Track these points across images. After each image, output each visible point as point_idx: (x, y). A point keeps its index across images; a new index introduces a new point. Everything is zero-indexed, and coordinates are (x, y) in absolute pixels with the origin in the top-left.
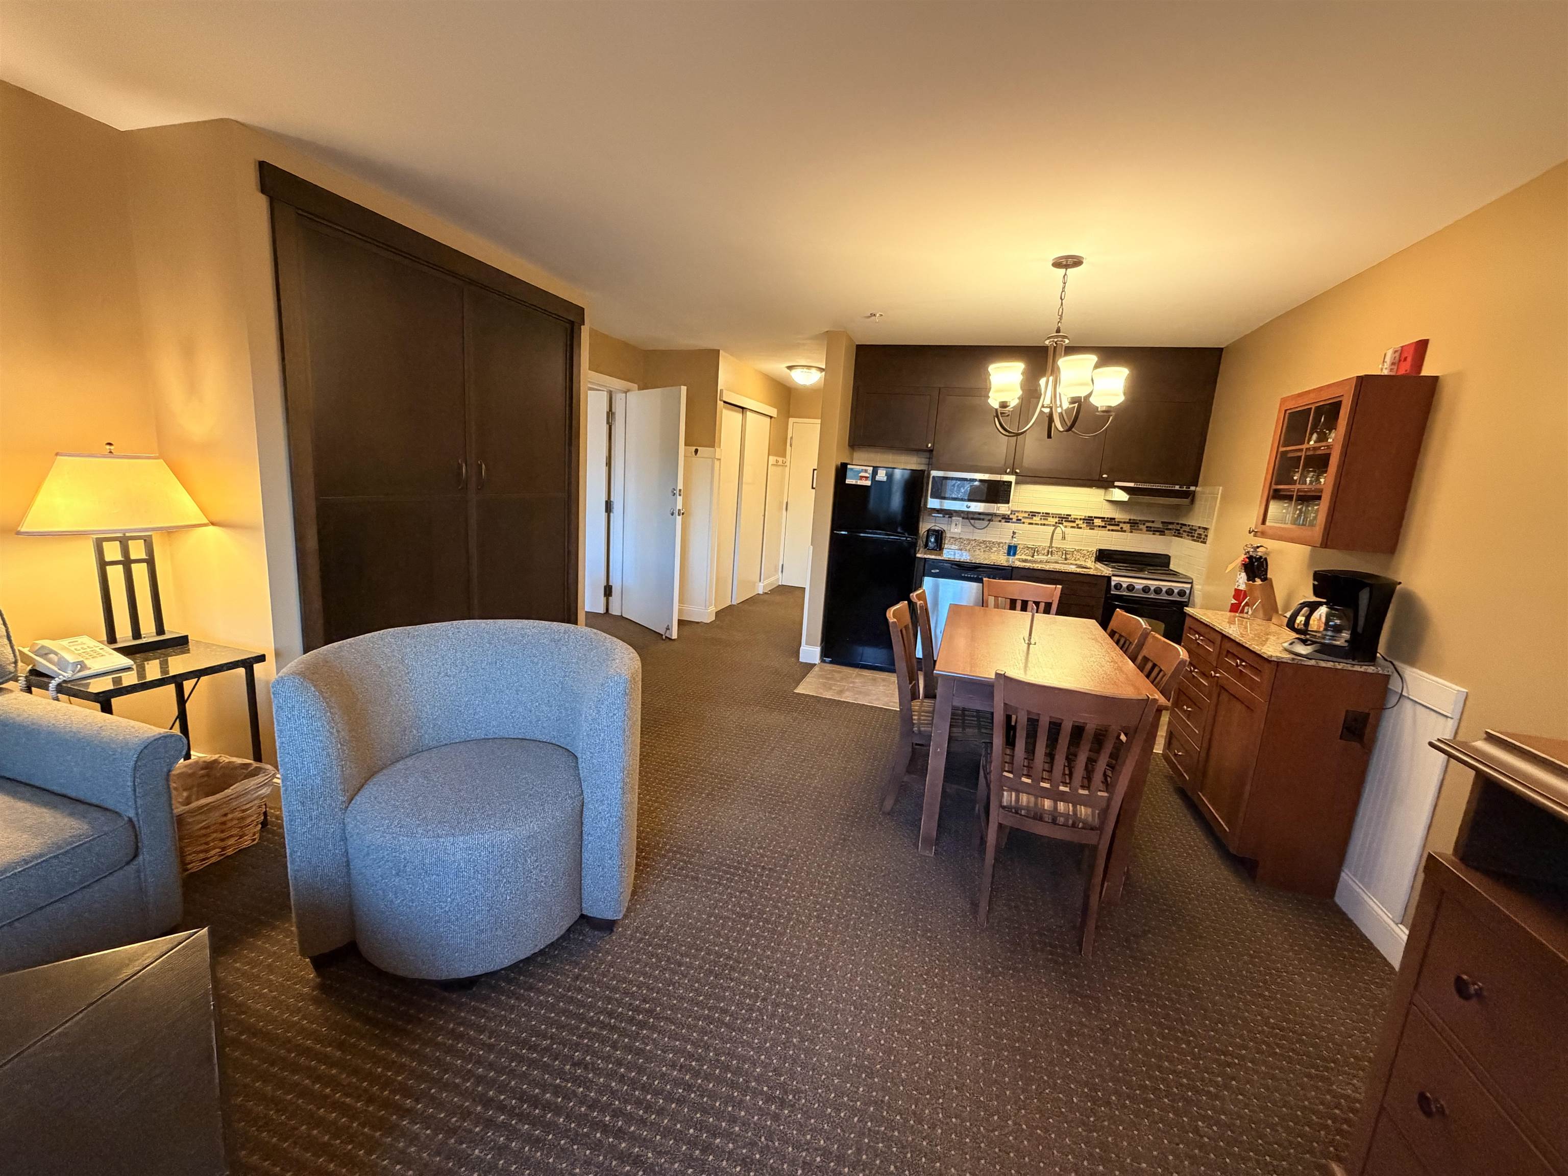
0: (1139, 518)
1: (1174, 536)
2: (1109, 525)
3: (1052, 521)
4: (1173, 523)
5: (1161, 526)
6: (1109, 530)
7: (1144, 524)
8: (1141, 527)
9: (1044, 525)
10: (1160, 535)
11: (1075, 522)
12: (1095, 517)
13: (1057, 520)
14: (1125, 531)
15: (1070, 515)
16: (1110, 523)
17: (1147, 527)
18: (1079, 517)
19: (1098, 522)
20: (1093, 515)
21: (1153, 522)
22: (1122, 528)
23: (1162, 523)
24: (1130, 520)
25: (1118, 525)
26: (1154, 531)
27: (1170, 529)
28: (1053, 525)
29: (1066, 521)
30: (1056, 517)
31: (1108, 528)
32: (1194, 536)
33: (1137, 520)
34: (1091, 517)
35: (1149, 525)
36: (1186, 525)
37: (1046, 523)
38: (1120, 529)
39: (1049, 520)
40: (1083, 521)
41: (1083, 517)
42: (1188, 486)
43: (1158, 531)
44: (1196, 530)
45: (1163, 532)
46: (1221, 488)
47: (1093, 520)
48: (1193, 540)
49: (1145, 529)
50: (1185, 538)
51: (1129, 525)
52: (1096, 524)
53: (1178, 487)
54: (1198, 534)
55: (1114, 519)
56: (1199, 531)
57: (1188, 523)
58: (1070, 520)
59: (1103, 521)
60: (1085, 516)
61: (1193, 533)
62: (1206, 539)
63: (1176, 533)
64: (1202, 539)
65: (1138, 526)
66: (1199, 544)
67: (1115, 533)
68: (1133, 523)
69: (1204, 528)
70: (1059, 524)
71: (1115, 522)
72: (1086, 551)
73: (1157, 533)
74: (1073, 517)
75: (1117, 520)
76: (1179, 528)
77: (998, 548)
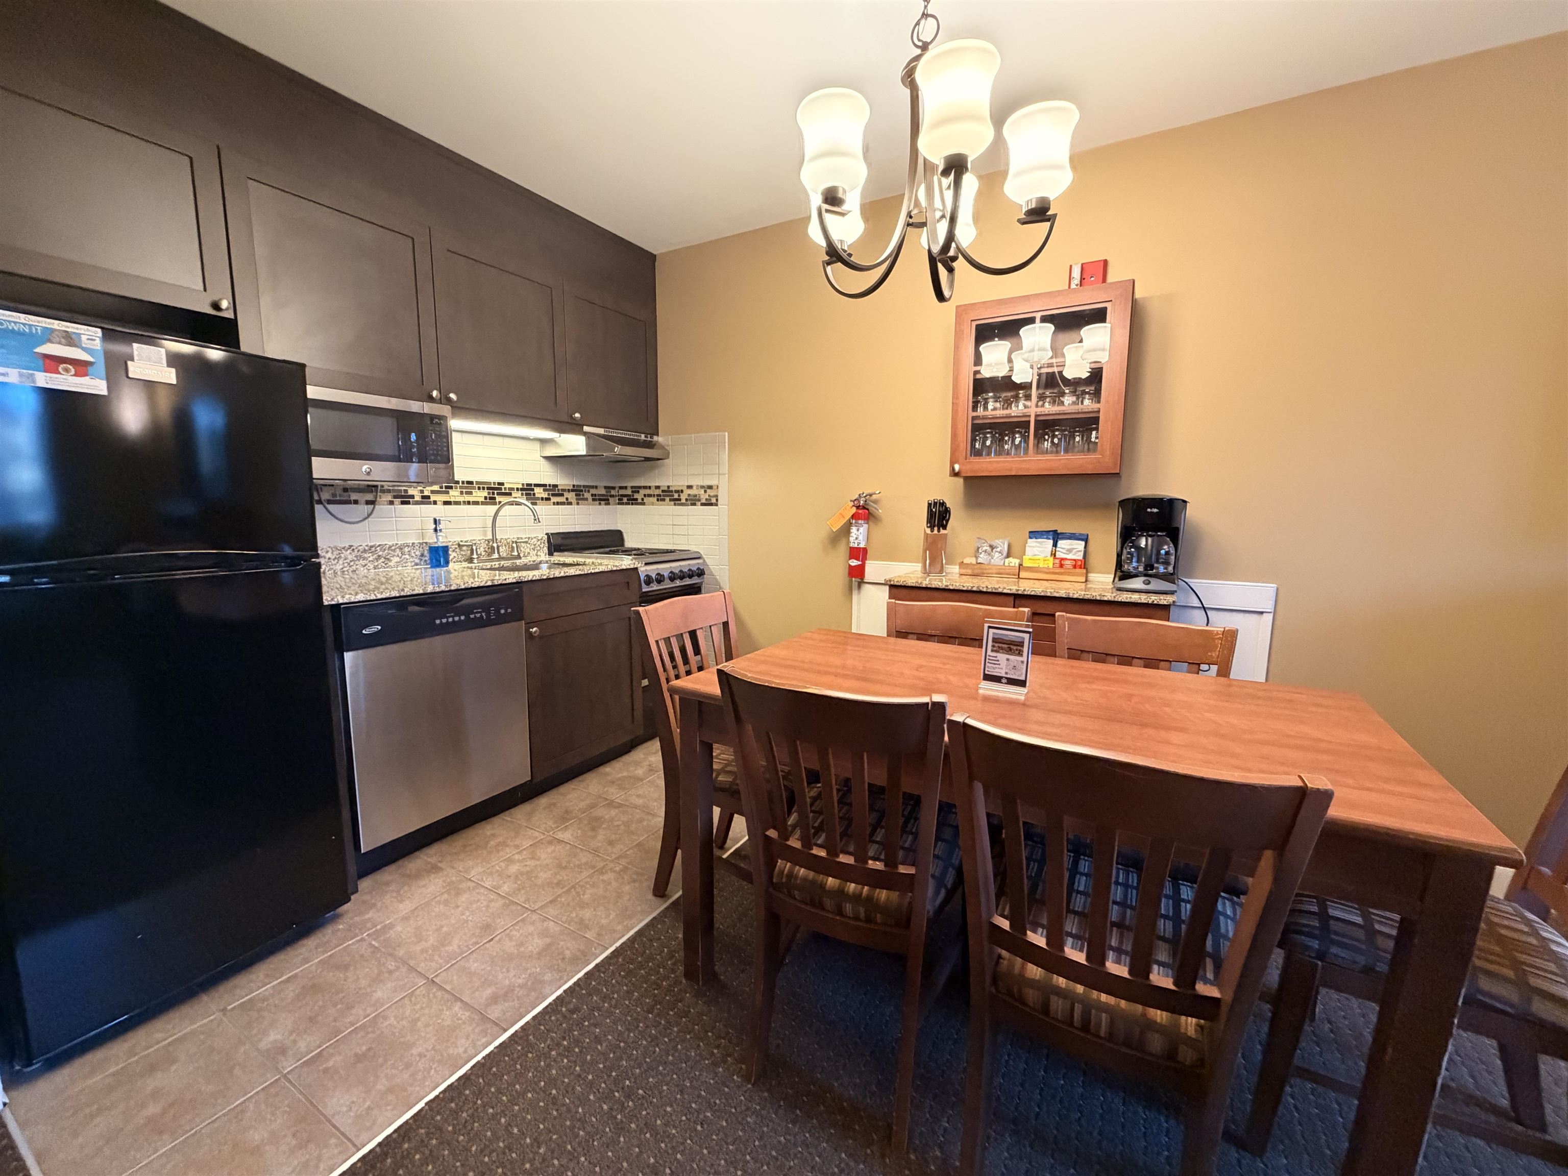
0: (582, 483)
1: (619, 504)
2: (553, 495)
3: (480, 495)
4: (614, 488)
5: (603, 492)
6: (554, 504)
7: (589, 491)
8: (587, 495)
9: (469, 503)
10: (606, 504)
11: (510, 494)
12: (537, 485)
13: (485, 493)
14: (570, 504)
15: (502, 484)
16: (553, 491)
17: (592, 495)
18: (515, 486)
19: (539, 492)
20: (533, 482)
21: (596, 487)
22: (567, 499)
23: (605, 487)
24: (574, 486)
25: (562, 495)
26: (600, 500)
27: (613, 496)
28: (483, 503)
29: (498, 494)
30: (484, 488)
31: (552, 501)
32: (680, 500)
33: (580, 486)
34: (531, 485)
35: (593, 491)
36: (650, 487)
37: (471, 500)
38: (565, 501)
39: (474, 494)
40: (520, 492)
41: (520, 486)
42: (652, 435)
43: (604, 499)
44: (682, 491)
45: (608, 500)
46: (727, 434)
47: (533, 490)
48: (679, 505)
49: (590, 498)
50: (653, 504)
51: (574, 493)
52: (537, 496)
53: (643, 436)
54: (689, 495)
55: (556, 486)
56: (692, 492)
57: (653, 484)
58: (503, 491)
59: (544, 490)
60: (523, 485)
61: (673, 496)
62: (717, 500)
63: (622, 500)
64: (704, 501)
65: (583, 495)
66: (699, 508)
67: (560, 506)
68: (578, 491)
69: (702, 487)
70: (491, 500)
71: (558, 490)
72: (534, 540)
73: (603, 503)
74: (507, 486)
75: (560, 488)
76: (629, 492)
77: (407, 557)
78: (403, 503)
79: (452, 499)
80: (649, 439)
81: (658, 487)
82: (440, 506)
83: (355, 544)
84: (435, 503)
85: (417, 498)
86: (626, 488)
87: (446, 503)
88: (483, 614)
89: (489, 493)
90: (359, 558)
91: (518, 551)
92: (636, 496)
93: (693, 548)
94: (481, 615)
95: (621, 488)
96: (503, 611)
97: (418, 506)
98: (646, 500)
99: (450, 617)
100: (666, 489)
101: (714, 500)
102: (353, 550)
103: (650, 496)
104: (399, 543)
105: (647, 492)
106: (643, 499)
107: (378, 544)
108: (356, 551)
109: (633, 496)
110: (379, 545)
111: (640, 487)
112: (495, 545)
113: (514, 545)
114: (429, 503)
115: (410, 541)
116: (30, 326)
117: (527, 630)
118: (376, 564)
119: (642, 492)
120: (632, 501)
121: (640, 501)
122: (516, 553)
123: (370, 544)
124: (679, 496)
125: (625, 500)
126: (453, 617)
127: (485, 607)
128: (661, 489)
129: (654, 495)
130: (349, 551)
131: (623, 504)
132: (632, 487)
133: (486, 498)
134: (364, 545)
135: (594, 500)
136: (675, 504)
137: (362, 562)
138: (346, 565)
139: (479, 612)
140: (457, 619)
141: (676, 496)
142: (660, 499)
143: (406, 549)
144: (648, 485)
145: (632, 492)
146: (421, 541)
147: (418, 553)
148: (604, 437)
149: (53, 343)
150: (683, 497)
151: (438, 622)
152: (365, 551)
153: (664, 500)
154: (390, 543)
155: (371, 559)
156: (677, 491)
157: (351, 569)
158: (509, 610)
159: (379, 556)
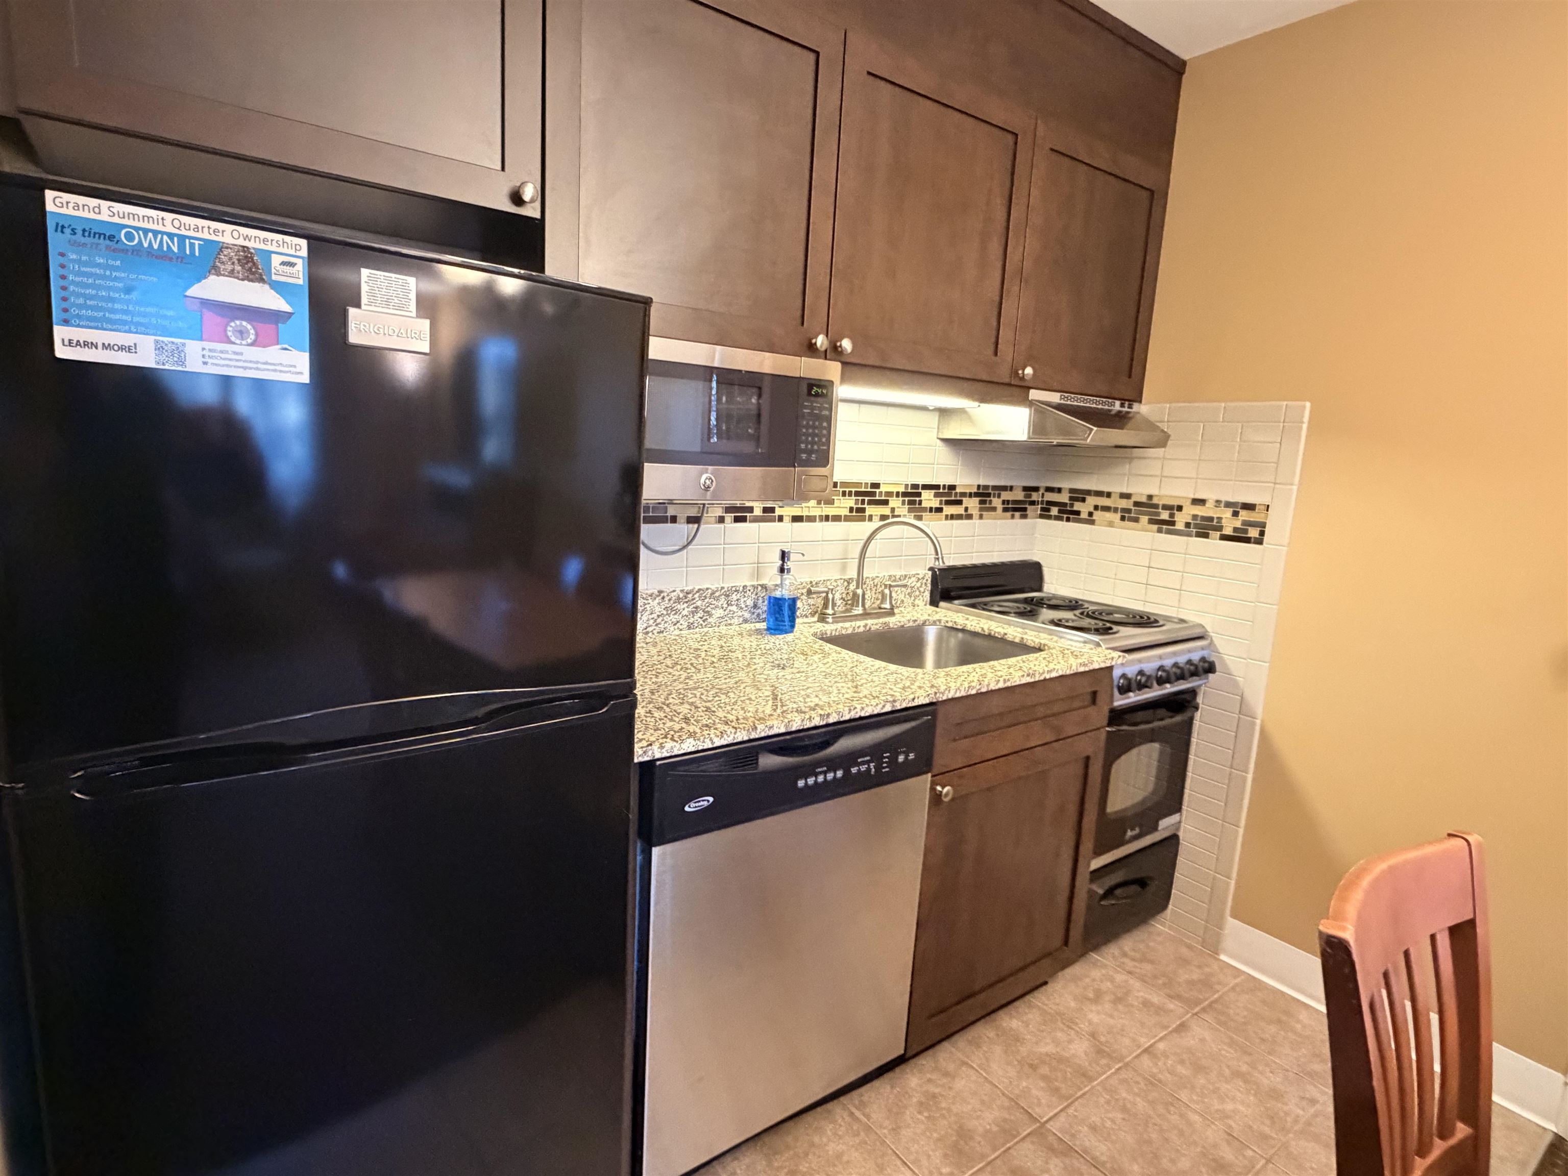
0: (991, 483)
1: (1041, 516)
2: (948, 503)
3: (844, 505)
4: (1036, 489)
5: (1019, 495)
6: (947, 517)
7: (999, 496)
8: (996, 502)
9: (827, 518)
10: (1022, 517)
11: (886, 503)
12: (926, 487)
13: (851, 502)
14: (969, 517)
15: (876, 485)
16: (947, 497)
17: (1004, 502)
18: (894, 489)
19: (928, 499)
20: (921, 482)
21: (1011, 488)
22: (966, 509)
23: (1025, 489)
24: (979, 486)
25: (959, 503)
26: (1015, 510)
27: (1033, 503)
28: (847, 519)
29: (870, 502)
30: (850, 494)
31: (944, 513)
32: (1173, 523)
33: (986, 487)
34: (915, 486)
35: (1006, 496)
36: (1109, 495)
37: (830, 514)
38: (963, 513)
39: (837, 503)
40: (901, 499)
41: (902, 489)
42: (1131, 401)
43: (1017, 509)
44: (1180, 508)
45: (1025, 509)
46: (1308, 404)
47: (919, 495)
48: (1169, 532)
49: (1000, 507)
50: (1111, 524)
51: (978, 499)
52: (924, 505)
53: (1118, 403)
54: (1195, 517)
55: (952, 487)
56: (1200, 511)
57: (1117, 488)
58: (877, 498)
59: (936, 495)
60: (907, 486)
61: (1158, 514)
62: (1262, 533)
63: (1048, 510)
64: (1228, 531)
65: (991, 502)
66: (1214, 543)
67: (955, 522)
68: (983, 494)
69: (1228, 505)
70: (858, 514)
71: (956, 493)
72: (913, 579)
73: (1017, 514)
74: (883, 489)
75: (958, 490)
76: (1064, 498)
77: (734, 608)
78: (737, 520)
79: (805, 513)
80: (1126, 409)
81: (1127, 496)
82: (787, 524)
83: (667, 588)
84: (781, 519)
85: (758, 512)
86: (1059, 490)
87: (797, 519)
88: (872, 765)
89: (857, 502)
90: (671, 610)
91: (891, 603)
92: (1077, 506)
93: (1192, 617)
94: (869, 769)
95: (1049, 489)
96: (901, 758)
97: (756, 525)
98: (1097, 515)
99: (821, 773)
100: (1144, 499)
101: (1253, 533)
102: (663, 598)
103: (1107, 509)
104: (726, 586)
105: (1103, 501)
106: (1091, 514)
107: (697, 588)
108: (666, 599)
109: (1072, 505)
110: (699, 590)
111: (1089, 492)
112: (860, 591)
113: (887, 591)
114: (772, 520)
115: (740, 584)
116: (182, 238)
117: (933, 789)
118: (691, 621)
119: (1091, 501)
120: (1068, 513)
121: (1084, 515)
122: (888, 606)
123: (686, 589)
124: (1172, 515)
125: (1054, 511)
126: (825, 773)
127: (875, 751)
128: (1134, 499)
129: (1116, 510)
130: (657, 601)
131: (1049, 517)
132: (1072, 491)
133: (851, 509)
134: (678, 590)
135: (1005, 510)
136: (1160, 531)
137: (673, 618)
138: (651, 622)
139: (868, 762)
140: (830, 776)
141: (1165, 515)
142: (1126, 516)
143: (734, 597)
144: (1106, 489)
145: (1071, 499)
146: (756, 583)
147: (750, 603)
148: (1059, 407)
149: (218, 274)
150: (1181, 520)
151: (801, 783)
152: (678, 601)
153: (1136, 520)
154: (713, 587)
155: (685, 612)
156: (1165, 507)
157: (658, 629)
158: (912, 756)
159: (697, 608)
